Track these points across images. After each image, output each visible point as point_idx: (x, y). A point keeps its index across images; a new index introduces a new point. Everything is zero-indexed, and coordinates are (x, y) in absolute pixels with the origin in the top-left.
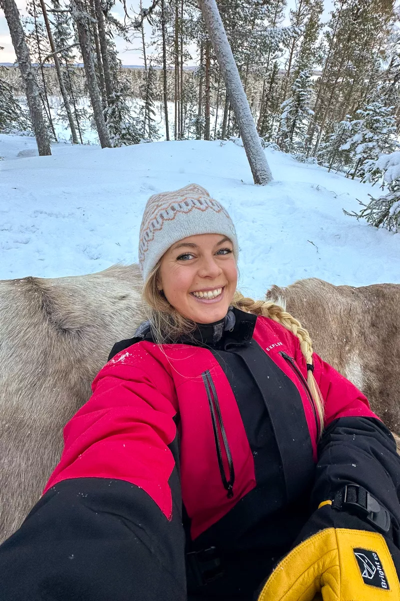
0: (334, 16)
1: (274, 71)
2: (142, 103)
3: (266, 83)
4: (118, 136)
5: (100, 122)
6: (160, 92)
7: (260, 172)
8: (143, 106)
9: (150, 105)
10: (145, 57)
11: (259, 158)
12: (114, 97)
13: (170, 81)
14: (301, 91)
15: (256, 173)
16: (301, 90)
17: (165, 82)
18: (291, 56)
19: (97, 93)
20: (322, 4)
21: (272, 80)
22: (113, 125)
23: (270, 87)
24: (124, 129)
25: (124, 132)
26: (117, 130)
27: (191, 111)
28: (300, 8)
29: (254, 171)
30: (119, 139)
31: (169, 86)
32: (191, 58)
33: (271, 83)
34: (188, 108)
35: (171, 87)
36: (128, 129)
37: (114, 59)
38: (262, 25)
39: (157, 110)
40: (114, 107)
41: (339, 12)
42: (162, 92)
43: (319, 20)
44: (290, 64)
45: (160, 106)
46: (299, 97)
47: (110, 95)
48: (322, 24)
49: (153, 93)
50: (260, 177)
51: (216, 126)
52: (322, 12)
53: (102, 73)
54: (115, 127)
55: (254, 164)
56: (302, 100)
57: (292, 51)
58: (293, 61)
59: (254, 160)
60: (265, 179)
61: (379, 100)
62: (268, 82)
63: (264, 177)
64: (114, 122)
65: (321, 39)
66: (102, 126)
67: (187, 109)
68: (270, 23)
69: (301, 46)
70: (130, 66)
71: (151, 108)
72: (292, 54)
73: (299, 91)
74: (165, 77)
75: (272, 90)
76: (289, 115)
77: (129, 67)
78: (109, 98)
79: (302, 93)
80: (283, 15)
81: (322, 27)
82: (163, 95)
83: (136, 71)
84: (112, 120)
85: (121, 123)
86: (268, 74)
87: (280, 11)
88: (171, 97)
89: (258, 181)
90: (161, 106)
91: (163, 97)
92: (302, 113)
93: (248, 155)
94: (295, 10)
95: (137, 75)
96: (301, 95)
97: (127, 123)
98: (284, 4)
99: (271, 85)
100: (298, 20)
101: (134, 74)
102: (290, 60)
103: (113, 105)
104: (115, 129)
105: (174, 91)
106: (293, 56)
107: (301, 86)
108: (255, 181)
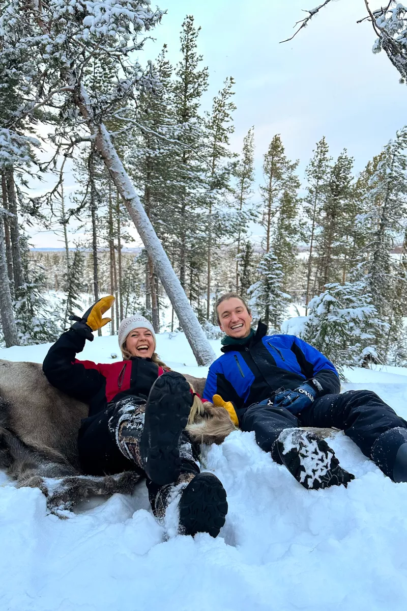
0: (311, 192)
1: (248, 252)
2: (63, 296)
3: (239, 266)
4: (28, 336)
5: (7, 317)
6: (89, 281)
7: (202, 353)
8: (64, 300)
9: (75, 298)
10: (66, 239)
11: (199, 339)
12: (26, 289)
13: (104, 267)
14: (269, 274)
15: (198, 355)
16: (267, 272)
17: (96, 270)
18: (268, 234)
19: (6, 285)
20: (297, 179)
21: (246, 261)
22: (21, 321)
23: (244, 271)
24: (38, 326)
25: (37, 329)
26: (27, 328)
27: (135, 303)
28: (270, 183)
29: (196, 353)
30: (29, 339)
31: (103, 273)
32: (133, 240)
33: (245, 266)
34: (131, 299)
35: (105, 274)
36: (43, 326)
37: (23, 245)
38: (227, 202)
39: (84, 304)
40: (25, 300)
41: (316, 188)
42: (92, 281)
43: (296, 196)
44: (268, 242)
45: (88, 300)
46: (267, 280)
47: (20, 287)
48: (301, 199)
49: (79, 284)
50: (202, 358)
51: (173, 322)
52: (298, 187)
53: (11, 263)
54: (24, 325)
55: (195, 345)
56: (271, 283)
57: (269, 229)
58: (271, 239)
59: (194, 341)
60: (208, 360)
61: (363, 279)
62: (241, 265)
63: (207, 358)
64: (23, 318)
65: (301, 216)
66: (9, 322)
67: (130, 301)
68: (237, 199)
69: (278, 223)
70: (42, 249)
71: (76, 302)
72: (268, 231)
73: (266, 274)
74: (96, 265)
75: (247, 274)
76: (258, 300)
77: (39, 251)
78: (18, 290)
79: (270, 276)
80: (252, 191)
81: (301, 202)
82: (93, 285)
83: (51, 255)
84: (20, 316)
85: (33, 319)
86: (240, 255)
87: (248, 187)
88: (106, 287)
89: (201, 362)
90: (90, 299)
91: (93, 288)
92: (273, 298)
93: (188, 337)
94: (265, 185)
95: (52, 260)
96: (270, 278)
97: (41, 319)
98: (252, 180)
99: (245, 267)
100: (270, 196)
101: (47, 259)
102: (268, 238)
103: (23, 298)
104: (23, 327)
105: (109, 279)
106: (271, 233)
107: (267, 268)
108: (198, 363)
